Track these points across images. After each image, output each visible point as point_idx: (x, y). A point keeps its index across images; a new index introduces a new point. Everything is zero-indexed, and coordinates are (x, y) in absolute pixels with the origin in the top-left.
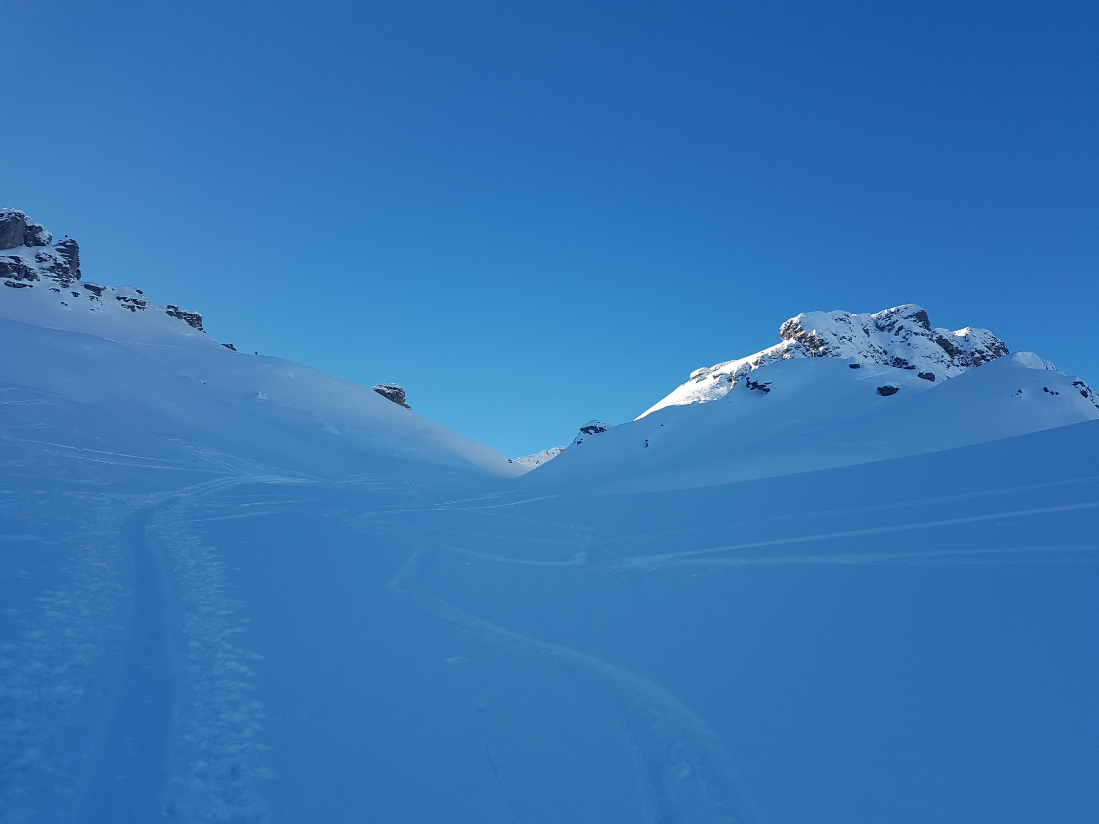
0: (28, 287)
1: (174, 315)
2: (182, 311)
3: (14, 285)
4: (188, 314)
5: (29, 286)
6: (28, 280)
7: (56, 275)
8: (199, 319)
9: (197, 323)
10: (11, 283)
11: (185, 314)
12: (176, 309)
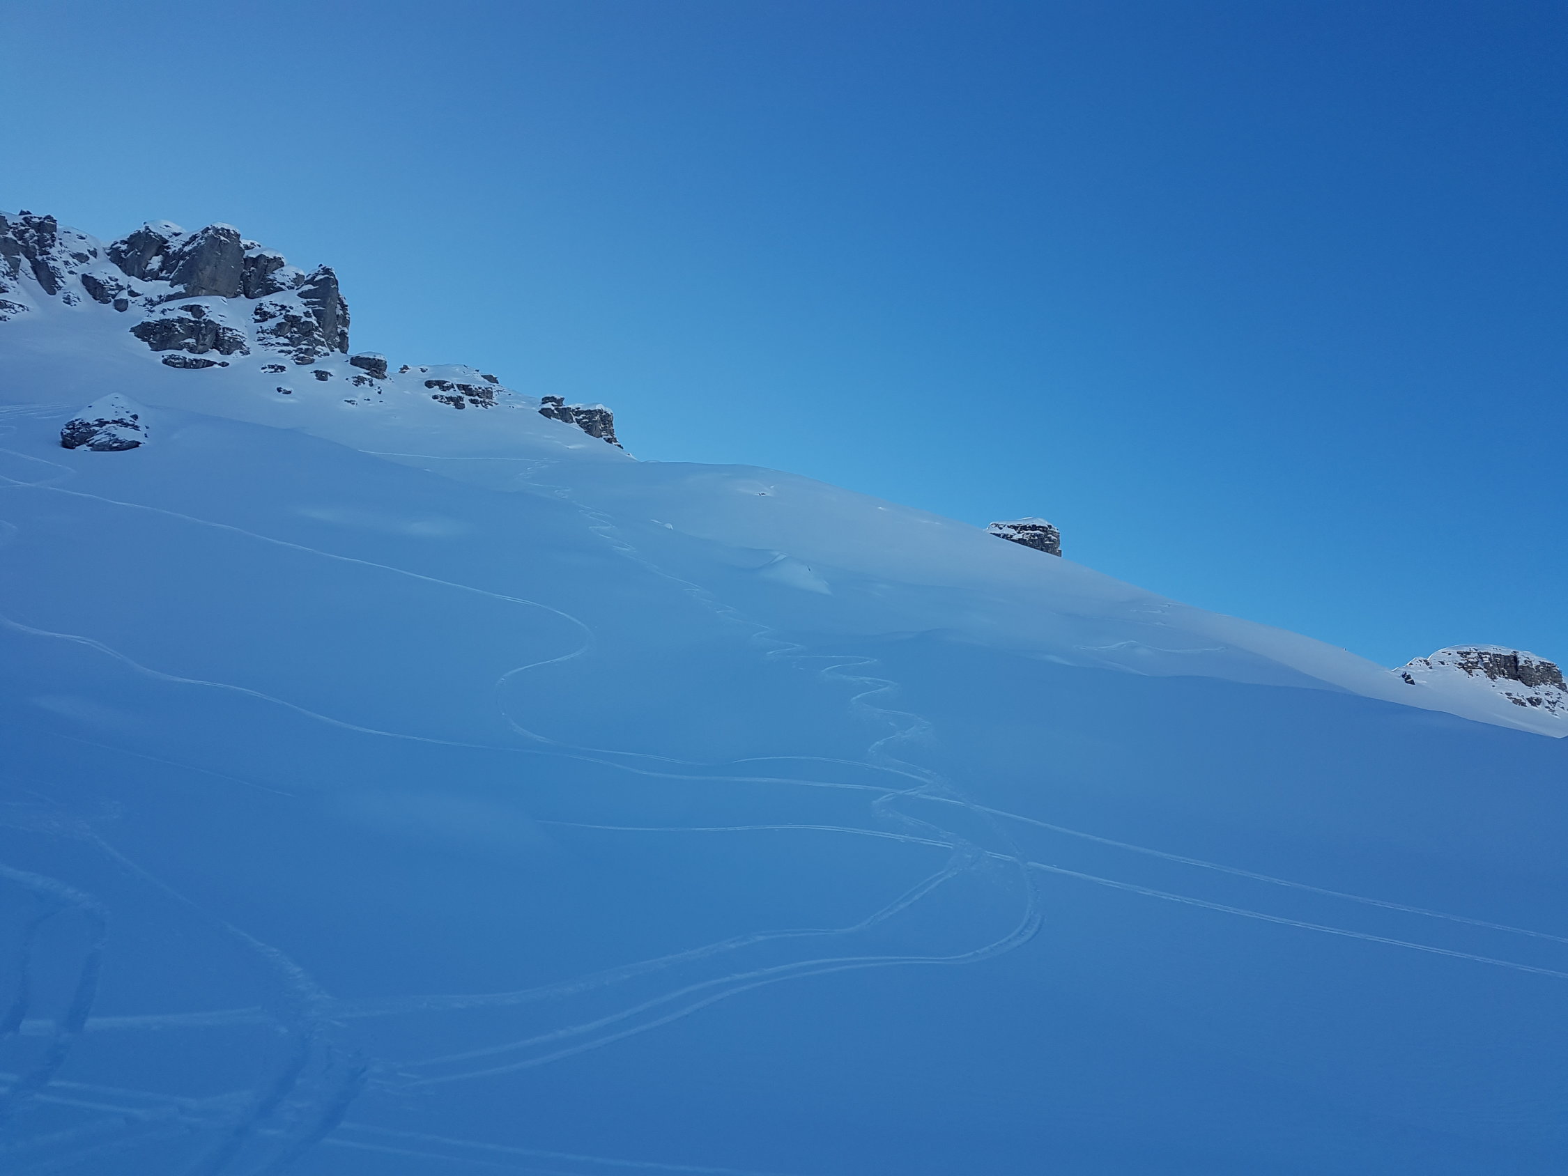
0: (216, 366)
1: (555, 416)
2: (572, 407)
3: (185, 362)
4: (582, 412)
5: (219, 364)
6: (221, 352)
7: (286, 341)
8: (606, 419)
9: (604, 429)
10: (178, 359)
11: (578, 413)
12: (560, 402)
